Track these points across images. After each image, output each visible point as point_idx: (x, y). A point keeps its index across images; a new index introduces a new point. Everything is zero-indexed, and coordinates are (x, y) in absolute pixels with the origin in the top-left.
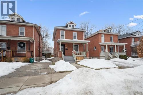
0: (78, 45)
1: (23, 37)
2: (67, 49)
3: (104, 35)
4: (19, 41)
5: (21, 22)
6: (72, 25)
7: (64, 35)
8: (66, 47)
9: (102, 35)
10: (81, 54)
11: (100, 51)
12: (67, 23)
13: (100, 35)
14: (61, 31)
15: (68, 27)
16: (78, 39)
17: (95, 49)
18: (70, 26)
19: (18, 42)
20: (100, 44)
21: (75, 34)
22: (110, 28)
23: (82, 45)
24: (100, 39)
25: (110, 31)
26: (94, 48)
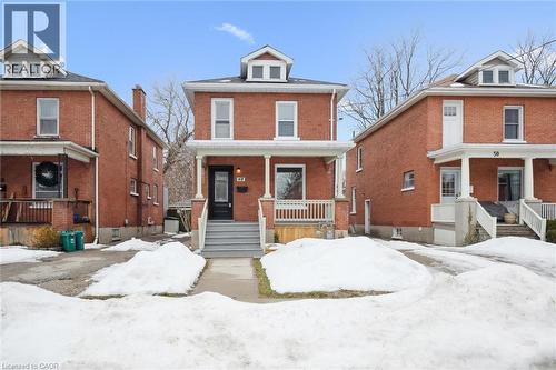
0: (303, 166)
1: (52, 139)
2: (243, 189)
3: (459, 105)
4: (37, 157)
5: (43, 79)
6: (267, 64)
7: (231, 120)
8: (240, 180)
9: (447, 104)
10: (321, 212)
11: (430, 193)
12: (245, 60)
13: (430, 103)
14: (214, 100)
15: (250, 78)
16: (303, 136)
17: (412, 183)
18: (258, 71)
19: (35, 164)
20: (431, 154)
21: (286, 111)
22: (498, 60)
23: (325, 165)
24: (433, 130)
25: (504, 76)
26: (407, 179)
